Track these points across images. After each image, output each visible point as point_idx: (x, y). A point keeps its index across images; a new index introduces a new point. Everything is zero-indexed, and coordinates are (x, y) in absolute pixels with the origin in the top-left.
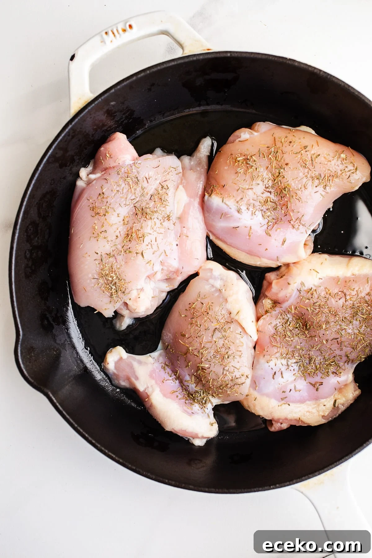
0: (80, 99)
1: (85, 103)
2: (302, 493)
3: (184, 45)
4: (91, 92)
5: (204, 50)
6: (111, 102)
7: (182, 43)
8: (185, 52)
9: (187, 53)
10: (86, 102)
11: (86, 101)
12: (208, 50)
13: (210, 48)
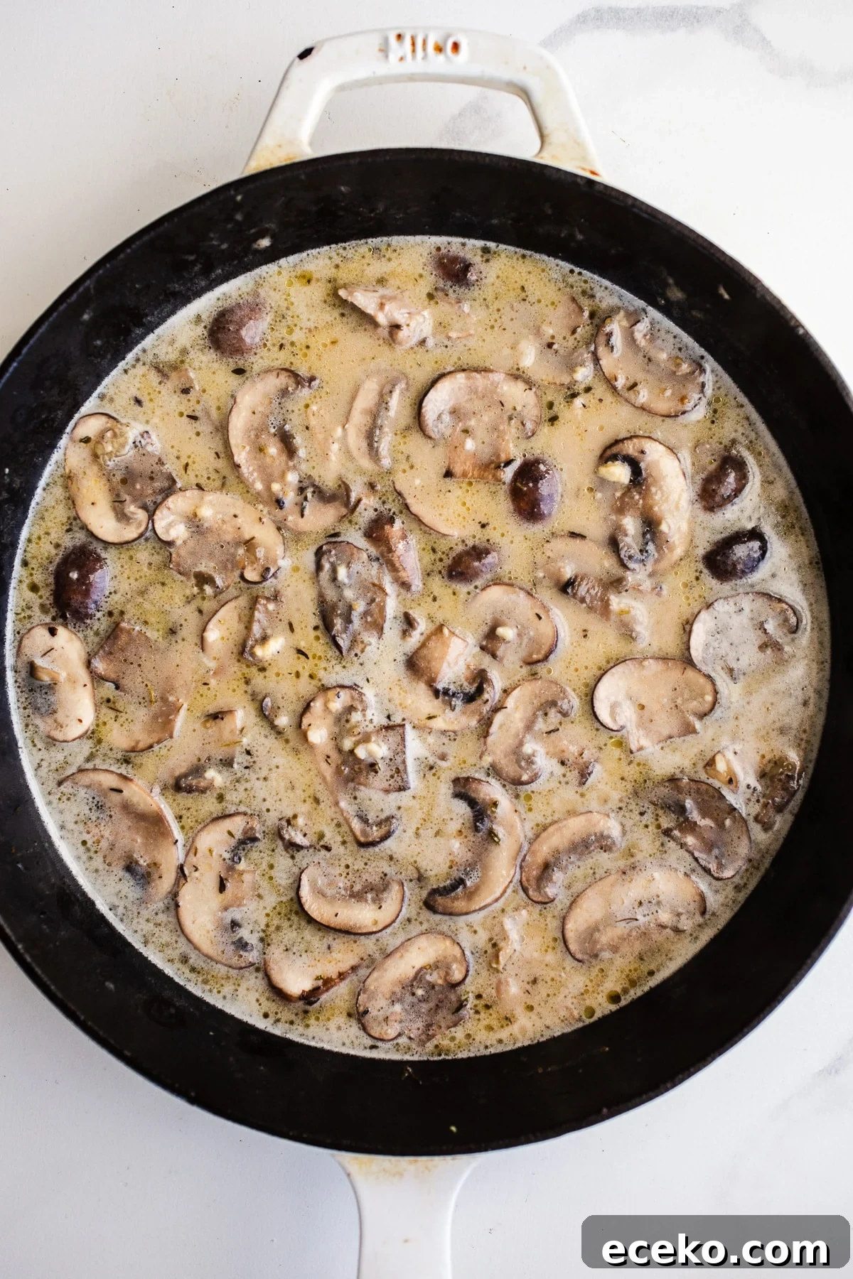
0: (280, 146)
1: (286, 160)
2: (349, 1175)
3: (547, 140)
4: (311, 144)
5: (584, 169)
6: (343, 185)
7: (546, 132)
8: (544, 154)
9: (547, 159)
10: (290, 159)
11: (291, 156)
12: (593, 173)
13: (597, 171)
